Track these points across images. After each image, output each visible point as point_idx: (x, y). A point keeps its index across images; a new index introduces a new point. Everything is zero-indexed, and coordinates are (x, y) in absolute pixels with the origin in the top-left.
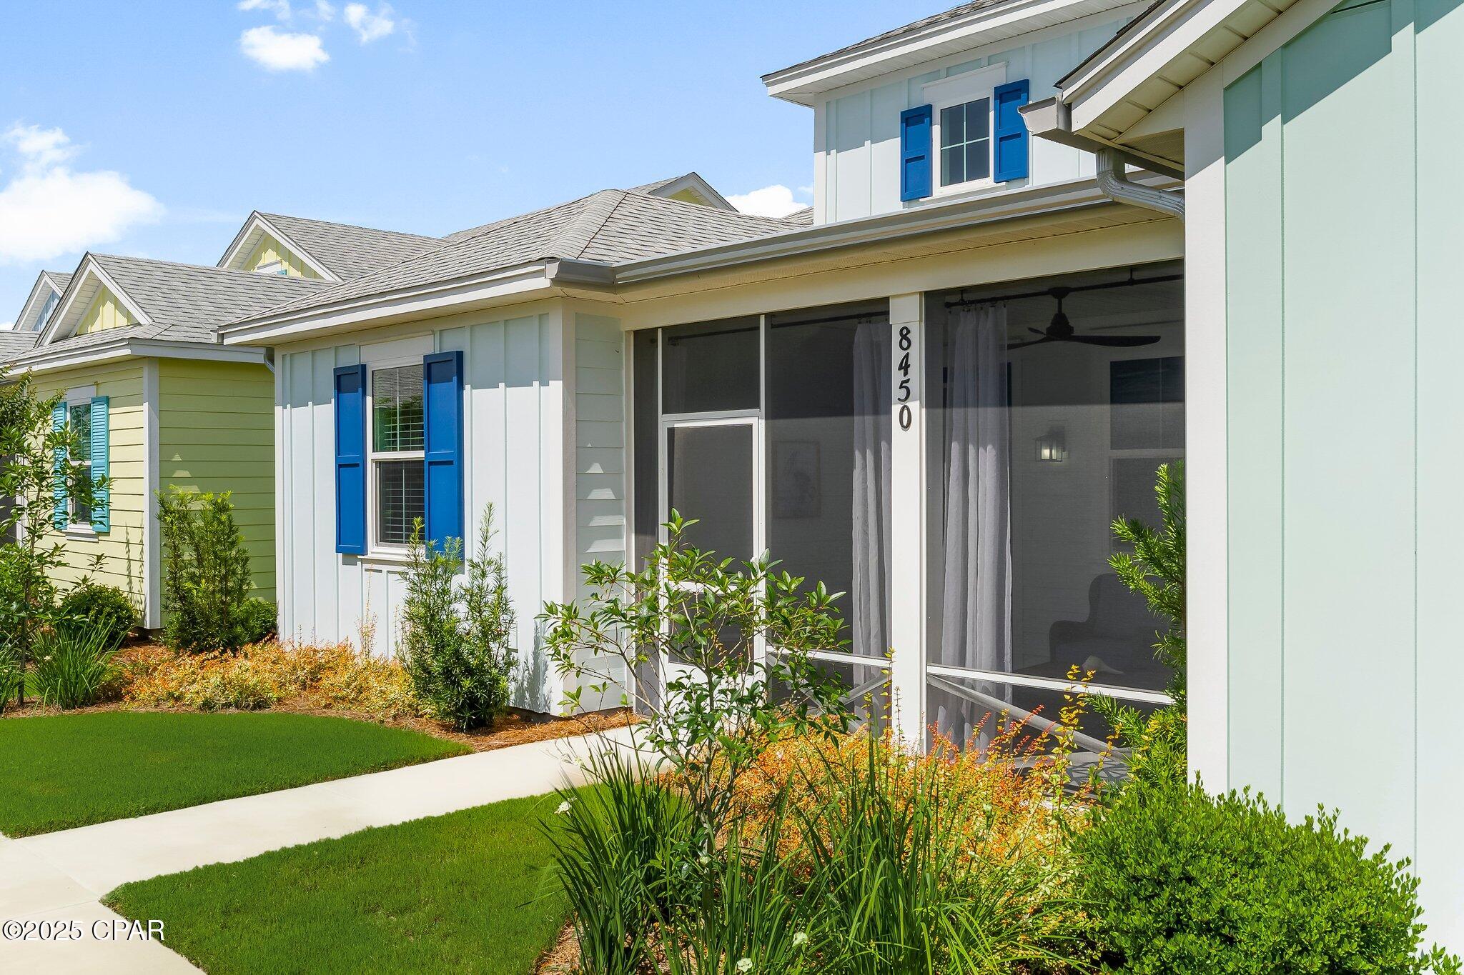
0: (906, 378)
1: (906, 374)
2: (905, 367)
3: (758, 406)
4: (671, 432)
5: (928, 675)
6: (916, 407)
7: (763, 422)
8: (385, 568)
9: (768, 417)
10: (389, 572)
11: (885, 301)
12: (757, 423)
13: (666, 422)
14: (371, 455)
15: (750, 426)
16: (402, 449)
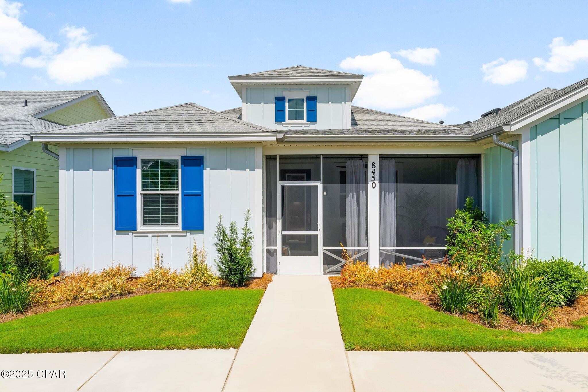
0: (374, 175)
1: (374, 174)
2: (374, 172)
3: (320, 180)
4: (283, 187)
5: (380, 249)
6: (377, 183)
7: (322, 185)
8: (150, 235)
9: (324, 183)
10: (152, 236)
11: (367, 155)
12: (320, 186)
13: (280, 184)
14: (139, 192)
15: (317, 186)
16: (161, 190)
